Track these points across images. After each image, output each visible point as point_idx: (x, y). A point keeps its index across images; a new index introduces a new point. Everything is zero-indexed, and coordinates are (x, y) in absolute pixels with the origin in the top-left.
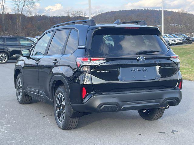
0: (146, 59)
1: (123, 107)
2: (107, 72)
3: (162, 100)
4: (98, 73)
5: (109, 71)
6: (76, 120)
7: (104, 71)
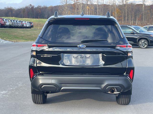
0: (87, 47)
1: (62, 88)
2: (49, 57)
3: (103, 86)
4: (42, 57)
5: (51, 56)
6: (39, 96)
7: (46, 56)
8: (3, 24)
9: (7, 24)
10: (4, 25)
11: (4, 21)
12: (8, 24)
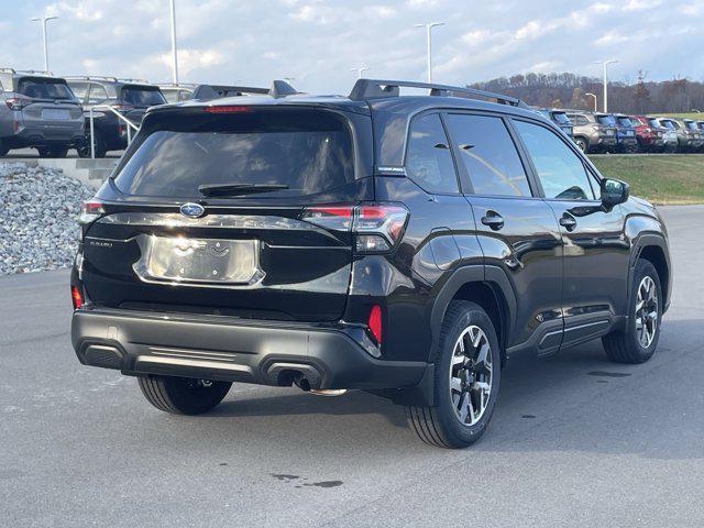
2: (106, 247)
5: (110, 242)
7: (100, 242)
8: (648, 139)
9: (664, 136)
10: (652, 141)
11: (651, 126)
12: (670, 136)
